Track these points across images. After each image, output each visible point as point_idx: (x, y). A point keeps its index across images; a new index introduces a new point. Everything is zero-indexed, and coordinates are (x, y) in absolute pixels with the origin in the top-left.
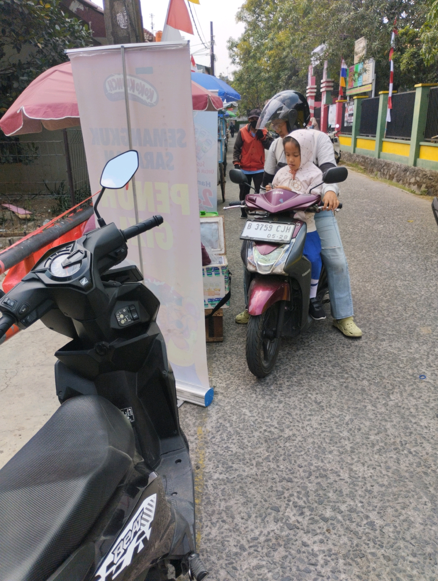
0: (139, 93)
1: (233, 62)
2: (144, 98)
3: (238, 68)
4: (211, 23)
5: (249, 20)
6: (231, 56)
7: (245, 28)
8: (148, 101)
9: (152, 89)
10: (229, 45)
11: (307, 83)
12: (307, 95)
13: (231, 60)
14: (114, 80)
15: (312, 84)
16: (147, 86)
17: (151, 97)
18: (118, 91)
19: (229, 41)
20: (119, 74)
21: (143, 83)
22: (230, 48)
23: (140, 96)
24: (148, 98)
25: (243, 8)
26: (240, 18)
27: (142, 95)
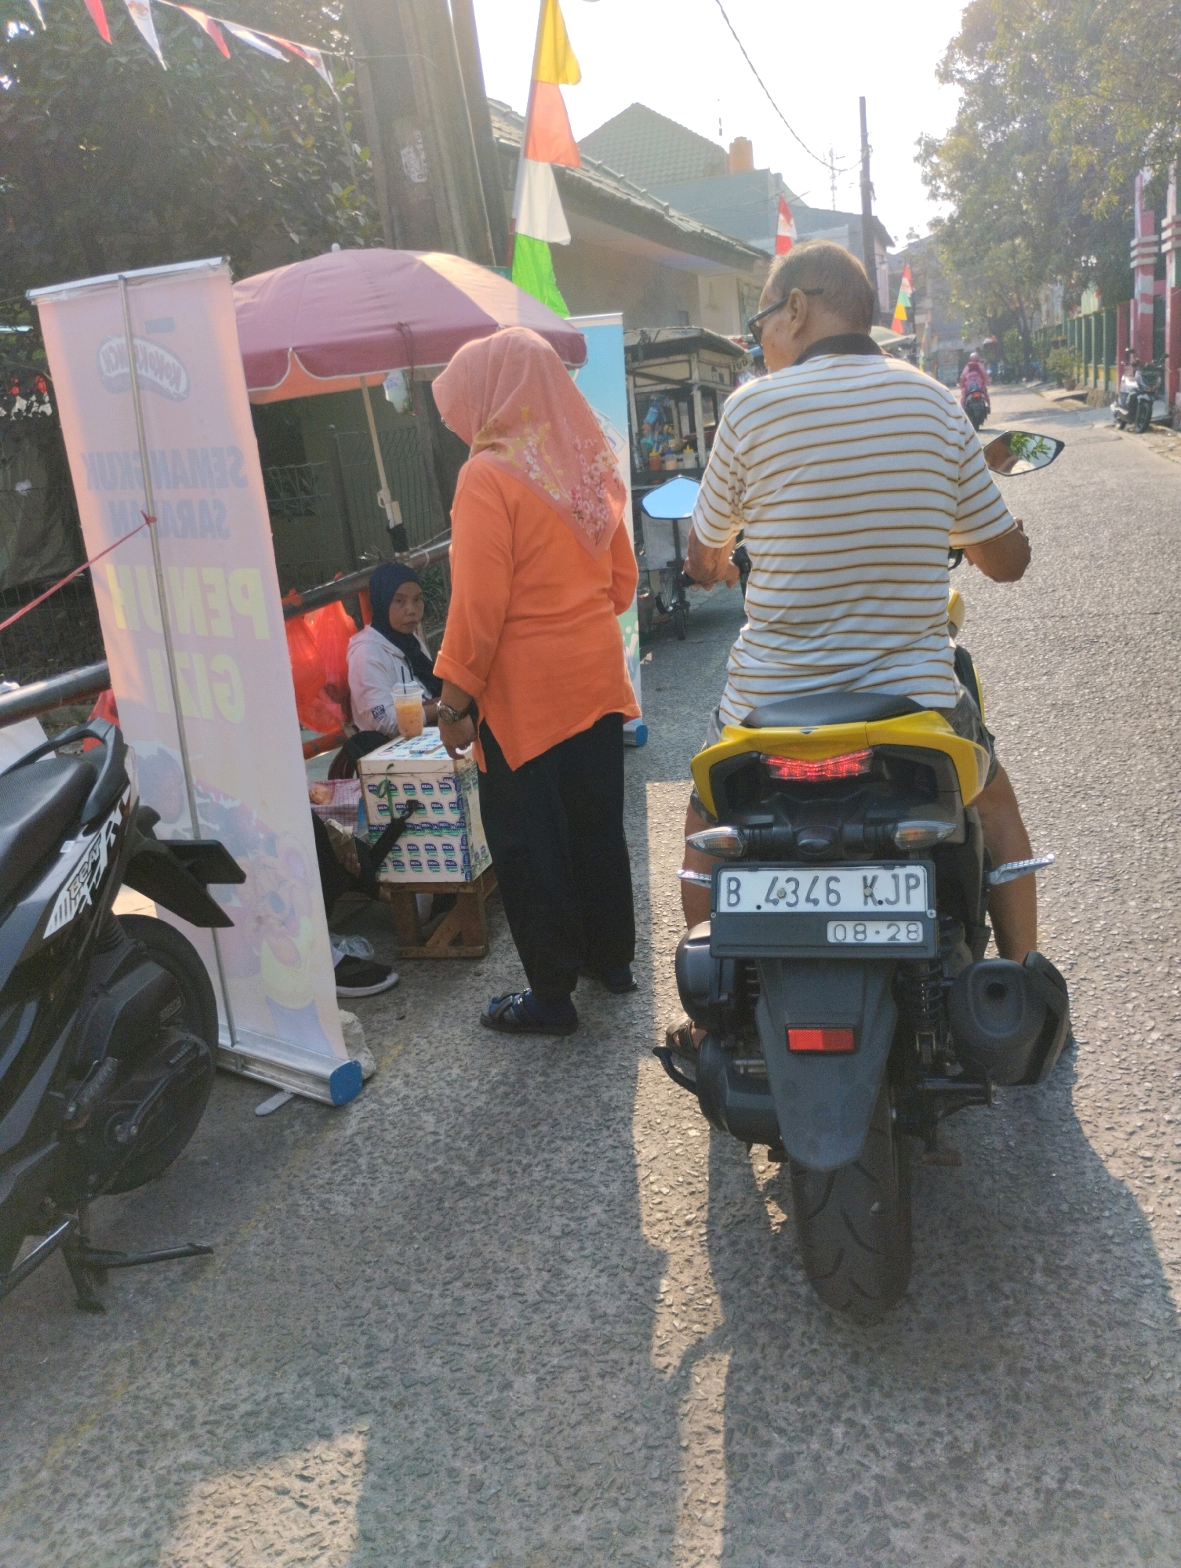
0: (156, 374)
1: (933, 195)
2: (165, 383)
3: (947, 209)
4: (863, 100)
5: (971, 77)
6: (927, 180)
7: (961, 100)
8: (173, 389)
9: (177, 364)
10: (918, 150)
11: (1131, 233)
12: (1133, 264)
13: (927, 189)
14: (111, 349)
15: (1144, 234)
16: (169, 359)
17: (176, 381)
18: (120, 371)
19: (919, 142)
20: (120, 336)
21: (161, 352)
22: (920, 159)
23: (157, 379)
24: (171, 383)
25: (950, 48)
26: (945, 76)
27: (161, 378)
